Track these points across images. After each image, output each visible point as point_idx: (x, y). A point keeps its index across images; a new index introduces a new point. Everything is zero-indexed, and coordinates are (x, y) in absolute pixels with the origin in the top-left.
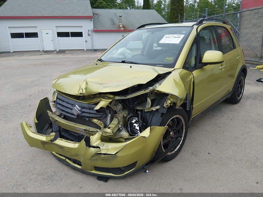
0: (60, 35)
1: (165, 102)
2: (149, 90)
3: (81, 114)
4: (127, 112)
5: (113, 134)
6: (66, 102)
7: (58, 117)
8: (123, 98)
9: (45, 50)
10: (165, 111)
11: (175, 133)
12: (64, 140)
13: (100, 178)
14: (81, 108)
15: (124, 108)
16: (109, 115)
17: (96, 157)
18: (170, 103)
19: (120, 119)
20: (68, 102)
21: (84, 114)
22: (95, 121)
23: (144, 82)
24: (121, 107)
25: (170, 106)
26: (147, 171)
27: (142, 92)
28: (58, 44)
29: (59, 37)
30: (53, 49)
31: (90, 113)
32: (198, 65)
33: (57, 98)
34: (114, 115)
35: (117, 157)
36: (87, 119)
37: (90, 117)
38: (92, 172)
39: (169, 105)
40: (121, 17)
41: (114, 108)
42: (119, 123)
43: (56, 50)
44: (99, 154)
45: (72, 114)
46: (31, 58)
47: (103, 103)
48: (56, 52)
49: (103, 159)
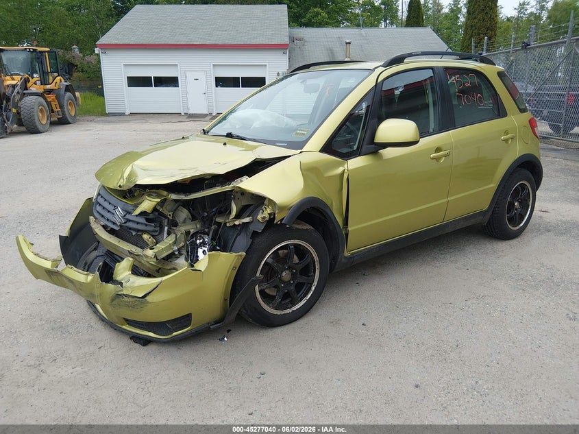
0: (221, 82)
1: (261, 211)
2: (231, 185)
3: (125, 223)
4: (198, 226)
5: (157, 259)
6: (108, 201)
7: (101, 228)
8: (183, 197)
9: (191, 112)
10: (260, 229)
11: (294, 276)
12: (74, 268)
13: (136, 339)
14: (125, 213)
15: (194, 218)
16: (166, 228)
17: (117, 300)
18: (269, 214)
19: (180, 237)
20: (111, 202)
21: (130, 224)
22: (146, 237)
23: (222, 170)
24: (188, 216)
25: (270, 218)
26: (226, 339)
27: (218, 190)
28: (216, 101)
29: (219, 88)
30: (206, 112)
31: (138, 223)
32: (365, 147)
33: (99, 194)
34: (173, 228)
35: (148, 302)
36: (134, 233)
37: (138, 231)
38: (124, 327)
39: (267, 216)
40: (348, 45)
41: (170, 215)
42: (175, 243)
43: (211, 114)
44: (120, 295)
45: (114, 223)
46: (160, 126)
47: (147, 204)
48: (210, 117)
49: (127, 305)
